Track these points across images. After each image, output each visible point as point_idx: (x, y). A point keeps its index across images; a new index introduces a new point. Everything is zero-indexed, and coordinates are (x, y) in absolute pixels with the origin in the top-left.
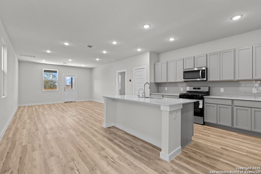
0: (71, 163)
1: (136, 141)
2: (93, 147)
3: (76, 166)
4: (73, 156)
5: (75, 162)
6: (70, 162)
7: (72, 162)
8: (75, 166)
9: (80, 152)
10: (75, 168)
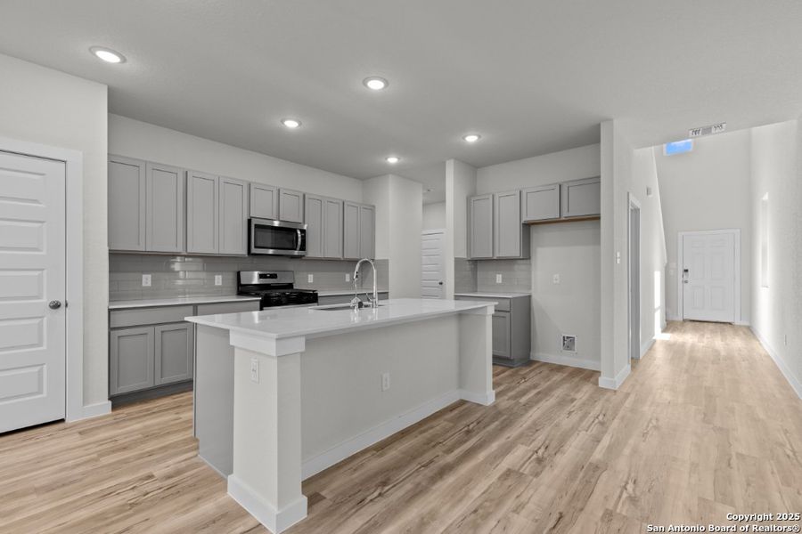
0: (624, 513)
1: (432, 428)
2: (518, 497)
3: (620, 497)
4: (600, 523)
5: (611, 508)
6: (624, 517)
7: (618, 511)
8: (621, 501)
9: (566, 519)
10: (625, 495)
